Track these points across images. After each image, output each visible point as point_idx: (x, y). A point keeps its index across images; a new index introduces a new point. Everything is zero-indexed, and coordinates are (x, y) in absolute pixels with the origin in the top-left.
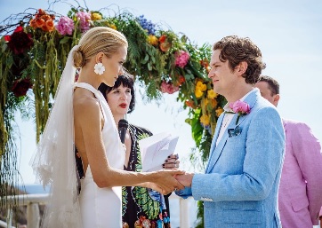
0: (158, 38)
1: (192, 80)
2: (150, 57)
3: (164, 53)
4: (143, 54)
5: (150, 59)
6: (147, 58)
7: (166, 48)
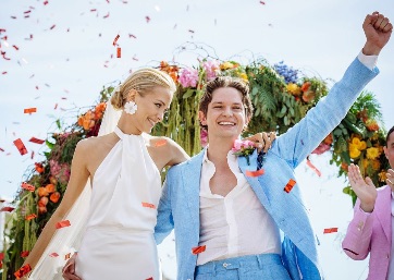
0: (300, 86)
1: (344, 136)
2: (288, 108)
3: (306, 103)
4: (279, 105)
5: (287, 112)
6: (284, 110)
7: (309, 97)
